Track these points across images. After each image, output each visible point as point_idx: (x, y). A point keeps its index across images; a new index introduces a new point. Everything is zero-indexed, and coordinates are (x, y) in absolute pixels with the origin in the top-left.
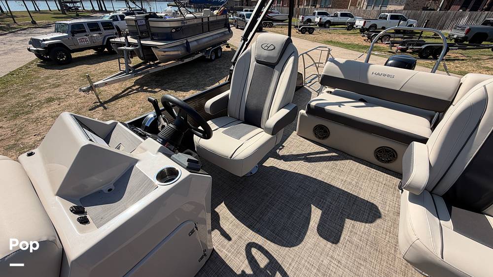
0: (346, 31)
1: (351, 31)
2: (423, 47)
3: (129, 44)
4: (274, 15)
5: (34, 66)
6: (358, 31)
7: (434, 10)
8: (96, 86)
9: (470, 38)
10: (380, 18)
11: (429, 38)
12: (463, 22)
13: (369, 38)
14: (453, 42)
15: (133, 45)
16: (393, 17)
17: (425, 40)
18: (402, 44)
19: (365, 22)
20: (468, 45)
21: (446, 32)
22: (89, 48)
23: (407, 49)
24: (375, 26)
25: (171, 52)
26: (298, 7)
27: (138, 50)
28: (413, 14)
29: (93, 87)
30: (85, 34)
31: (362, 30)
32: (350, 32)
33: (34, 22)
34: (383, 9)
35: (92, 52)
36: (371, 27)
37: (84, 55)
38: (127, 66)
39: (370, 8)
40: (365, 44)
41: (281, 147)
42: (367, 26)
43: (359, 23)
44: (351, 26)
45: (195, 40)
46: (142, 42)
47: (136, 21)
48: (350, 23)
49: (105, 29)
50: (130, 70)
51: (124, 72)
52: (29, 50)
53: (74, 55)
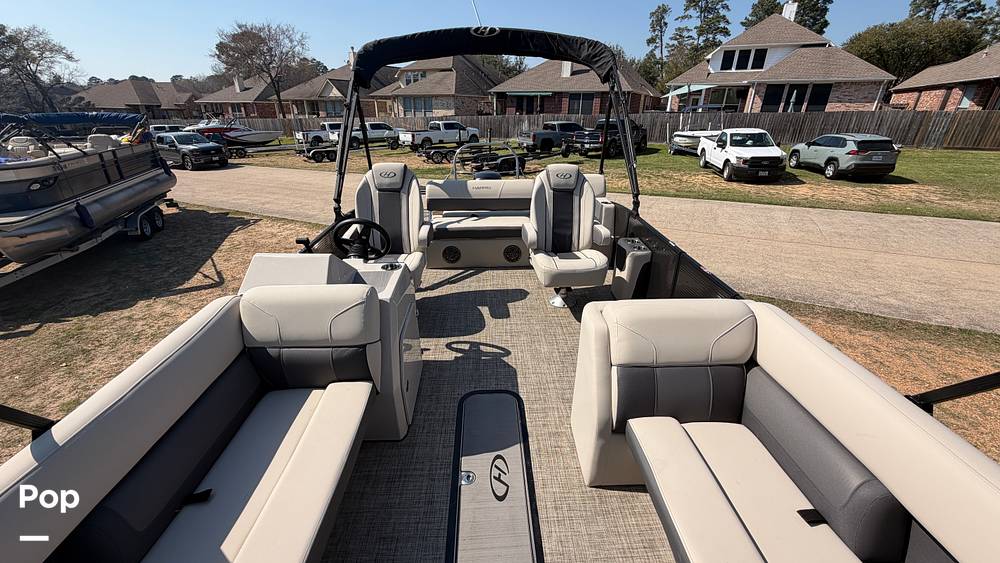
0: (390, 151)
1: (399, 151)
2: (499, 161)
4: (239, 134)
6: (408, 149)
7: (490, 114)
9: (539, 145)
10: (431, 128)
11: (499, 149)
12: (525, 126)
13: (429, 158)
14: (525, 151)
16: (448, 126)
17: (497, 152)
18: (475, 160)
19: (413, 136)
20: (540, 153)
21: (514, 140)
23: (482, 166)
24: (428, 140)
25: (43, 234)
26: (284, 117)
28: (469, 120)
31: (414, 148)
32: (395, 152)
34: (429, 115)
36: (423, 141)
39: (410, 115)
40: (427, 166)
41: (420, 284)
42: (418, 141)
43: (406, 137)
44: (394, 143)
45: (96, 201)
48: (392, 138)
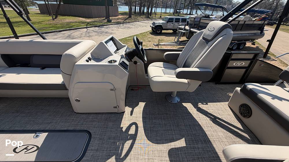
3: (185, 29)
5: (149, 33)
8: (160, 45)
15: (186, 30)
22: (171, 29)
27: (187, 33)
29: (159, 45)
30: (172, 23)
33: (161, 17)
35: (171, 31)
37: (167, 32)
38: (178, 40)
41: (205, 103)
46: (191, 29)
47: (195, 18)
49: (181, 22)
50: (178, 42)
51: (175, 42)
52: (151, 26)
53: (163, 31)
